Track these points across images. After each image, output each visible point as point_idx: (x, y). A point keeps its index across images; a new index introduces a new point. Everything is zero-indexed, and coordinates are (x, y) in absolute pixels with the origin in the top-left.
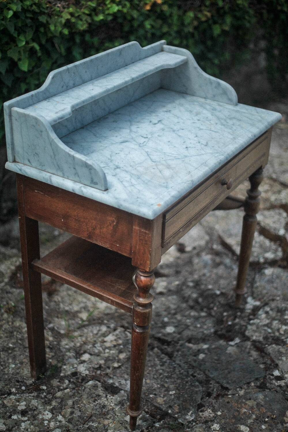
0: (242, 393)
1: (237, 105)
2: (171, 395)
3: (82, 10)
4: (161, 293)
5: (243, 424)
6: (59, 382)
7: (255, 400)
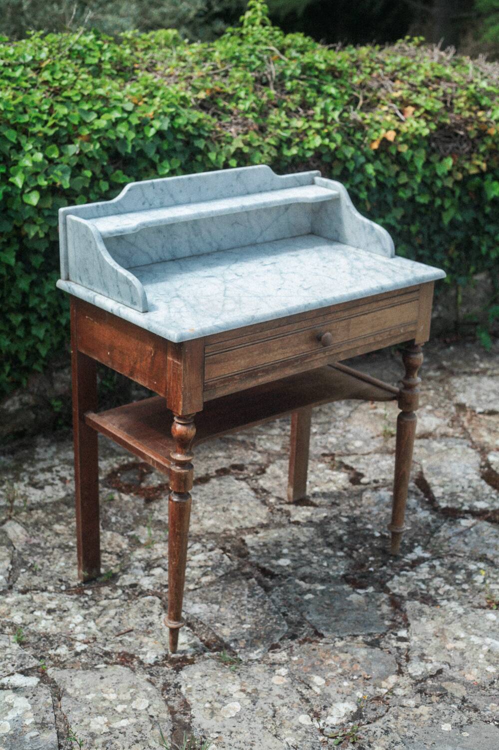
0: (339, 644)
1: (392, 257)
2: (243, 629)
3: (267, 140)
4: (297, 523)
5: (320, 675)
6: (111, 590)
7: (352, 655)
